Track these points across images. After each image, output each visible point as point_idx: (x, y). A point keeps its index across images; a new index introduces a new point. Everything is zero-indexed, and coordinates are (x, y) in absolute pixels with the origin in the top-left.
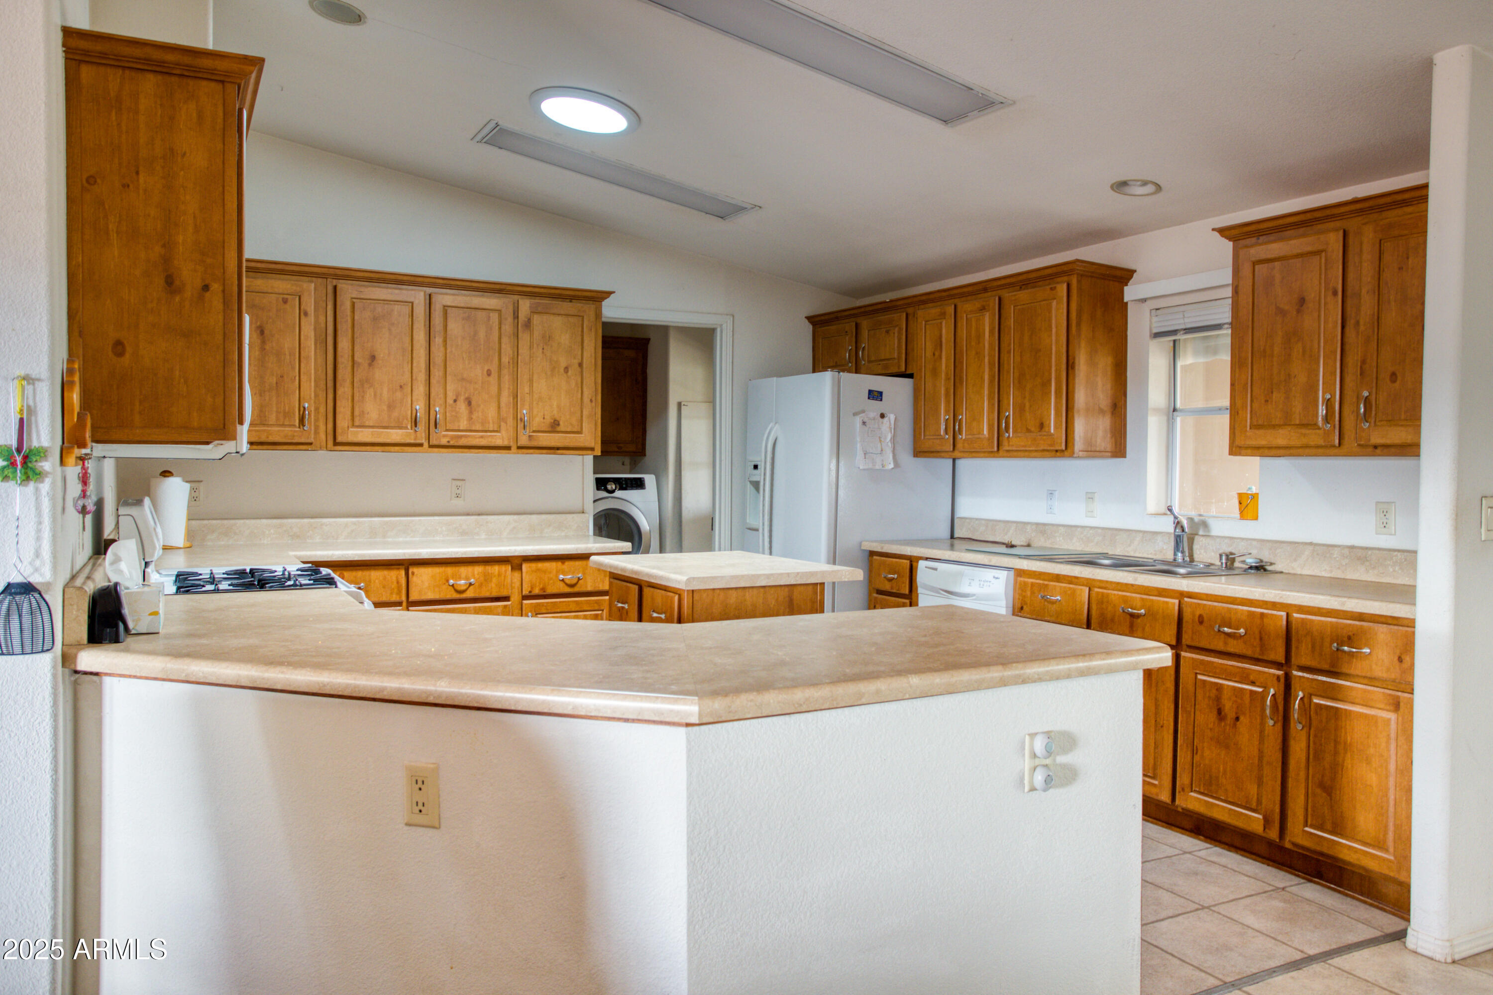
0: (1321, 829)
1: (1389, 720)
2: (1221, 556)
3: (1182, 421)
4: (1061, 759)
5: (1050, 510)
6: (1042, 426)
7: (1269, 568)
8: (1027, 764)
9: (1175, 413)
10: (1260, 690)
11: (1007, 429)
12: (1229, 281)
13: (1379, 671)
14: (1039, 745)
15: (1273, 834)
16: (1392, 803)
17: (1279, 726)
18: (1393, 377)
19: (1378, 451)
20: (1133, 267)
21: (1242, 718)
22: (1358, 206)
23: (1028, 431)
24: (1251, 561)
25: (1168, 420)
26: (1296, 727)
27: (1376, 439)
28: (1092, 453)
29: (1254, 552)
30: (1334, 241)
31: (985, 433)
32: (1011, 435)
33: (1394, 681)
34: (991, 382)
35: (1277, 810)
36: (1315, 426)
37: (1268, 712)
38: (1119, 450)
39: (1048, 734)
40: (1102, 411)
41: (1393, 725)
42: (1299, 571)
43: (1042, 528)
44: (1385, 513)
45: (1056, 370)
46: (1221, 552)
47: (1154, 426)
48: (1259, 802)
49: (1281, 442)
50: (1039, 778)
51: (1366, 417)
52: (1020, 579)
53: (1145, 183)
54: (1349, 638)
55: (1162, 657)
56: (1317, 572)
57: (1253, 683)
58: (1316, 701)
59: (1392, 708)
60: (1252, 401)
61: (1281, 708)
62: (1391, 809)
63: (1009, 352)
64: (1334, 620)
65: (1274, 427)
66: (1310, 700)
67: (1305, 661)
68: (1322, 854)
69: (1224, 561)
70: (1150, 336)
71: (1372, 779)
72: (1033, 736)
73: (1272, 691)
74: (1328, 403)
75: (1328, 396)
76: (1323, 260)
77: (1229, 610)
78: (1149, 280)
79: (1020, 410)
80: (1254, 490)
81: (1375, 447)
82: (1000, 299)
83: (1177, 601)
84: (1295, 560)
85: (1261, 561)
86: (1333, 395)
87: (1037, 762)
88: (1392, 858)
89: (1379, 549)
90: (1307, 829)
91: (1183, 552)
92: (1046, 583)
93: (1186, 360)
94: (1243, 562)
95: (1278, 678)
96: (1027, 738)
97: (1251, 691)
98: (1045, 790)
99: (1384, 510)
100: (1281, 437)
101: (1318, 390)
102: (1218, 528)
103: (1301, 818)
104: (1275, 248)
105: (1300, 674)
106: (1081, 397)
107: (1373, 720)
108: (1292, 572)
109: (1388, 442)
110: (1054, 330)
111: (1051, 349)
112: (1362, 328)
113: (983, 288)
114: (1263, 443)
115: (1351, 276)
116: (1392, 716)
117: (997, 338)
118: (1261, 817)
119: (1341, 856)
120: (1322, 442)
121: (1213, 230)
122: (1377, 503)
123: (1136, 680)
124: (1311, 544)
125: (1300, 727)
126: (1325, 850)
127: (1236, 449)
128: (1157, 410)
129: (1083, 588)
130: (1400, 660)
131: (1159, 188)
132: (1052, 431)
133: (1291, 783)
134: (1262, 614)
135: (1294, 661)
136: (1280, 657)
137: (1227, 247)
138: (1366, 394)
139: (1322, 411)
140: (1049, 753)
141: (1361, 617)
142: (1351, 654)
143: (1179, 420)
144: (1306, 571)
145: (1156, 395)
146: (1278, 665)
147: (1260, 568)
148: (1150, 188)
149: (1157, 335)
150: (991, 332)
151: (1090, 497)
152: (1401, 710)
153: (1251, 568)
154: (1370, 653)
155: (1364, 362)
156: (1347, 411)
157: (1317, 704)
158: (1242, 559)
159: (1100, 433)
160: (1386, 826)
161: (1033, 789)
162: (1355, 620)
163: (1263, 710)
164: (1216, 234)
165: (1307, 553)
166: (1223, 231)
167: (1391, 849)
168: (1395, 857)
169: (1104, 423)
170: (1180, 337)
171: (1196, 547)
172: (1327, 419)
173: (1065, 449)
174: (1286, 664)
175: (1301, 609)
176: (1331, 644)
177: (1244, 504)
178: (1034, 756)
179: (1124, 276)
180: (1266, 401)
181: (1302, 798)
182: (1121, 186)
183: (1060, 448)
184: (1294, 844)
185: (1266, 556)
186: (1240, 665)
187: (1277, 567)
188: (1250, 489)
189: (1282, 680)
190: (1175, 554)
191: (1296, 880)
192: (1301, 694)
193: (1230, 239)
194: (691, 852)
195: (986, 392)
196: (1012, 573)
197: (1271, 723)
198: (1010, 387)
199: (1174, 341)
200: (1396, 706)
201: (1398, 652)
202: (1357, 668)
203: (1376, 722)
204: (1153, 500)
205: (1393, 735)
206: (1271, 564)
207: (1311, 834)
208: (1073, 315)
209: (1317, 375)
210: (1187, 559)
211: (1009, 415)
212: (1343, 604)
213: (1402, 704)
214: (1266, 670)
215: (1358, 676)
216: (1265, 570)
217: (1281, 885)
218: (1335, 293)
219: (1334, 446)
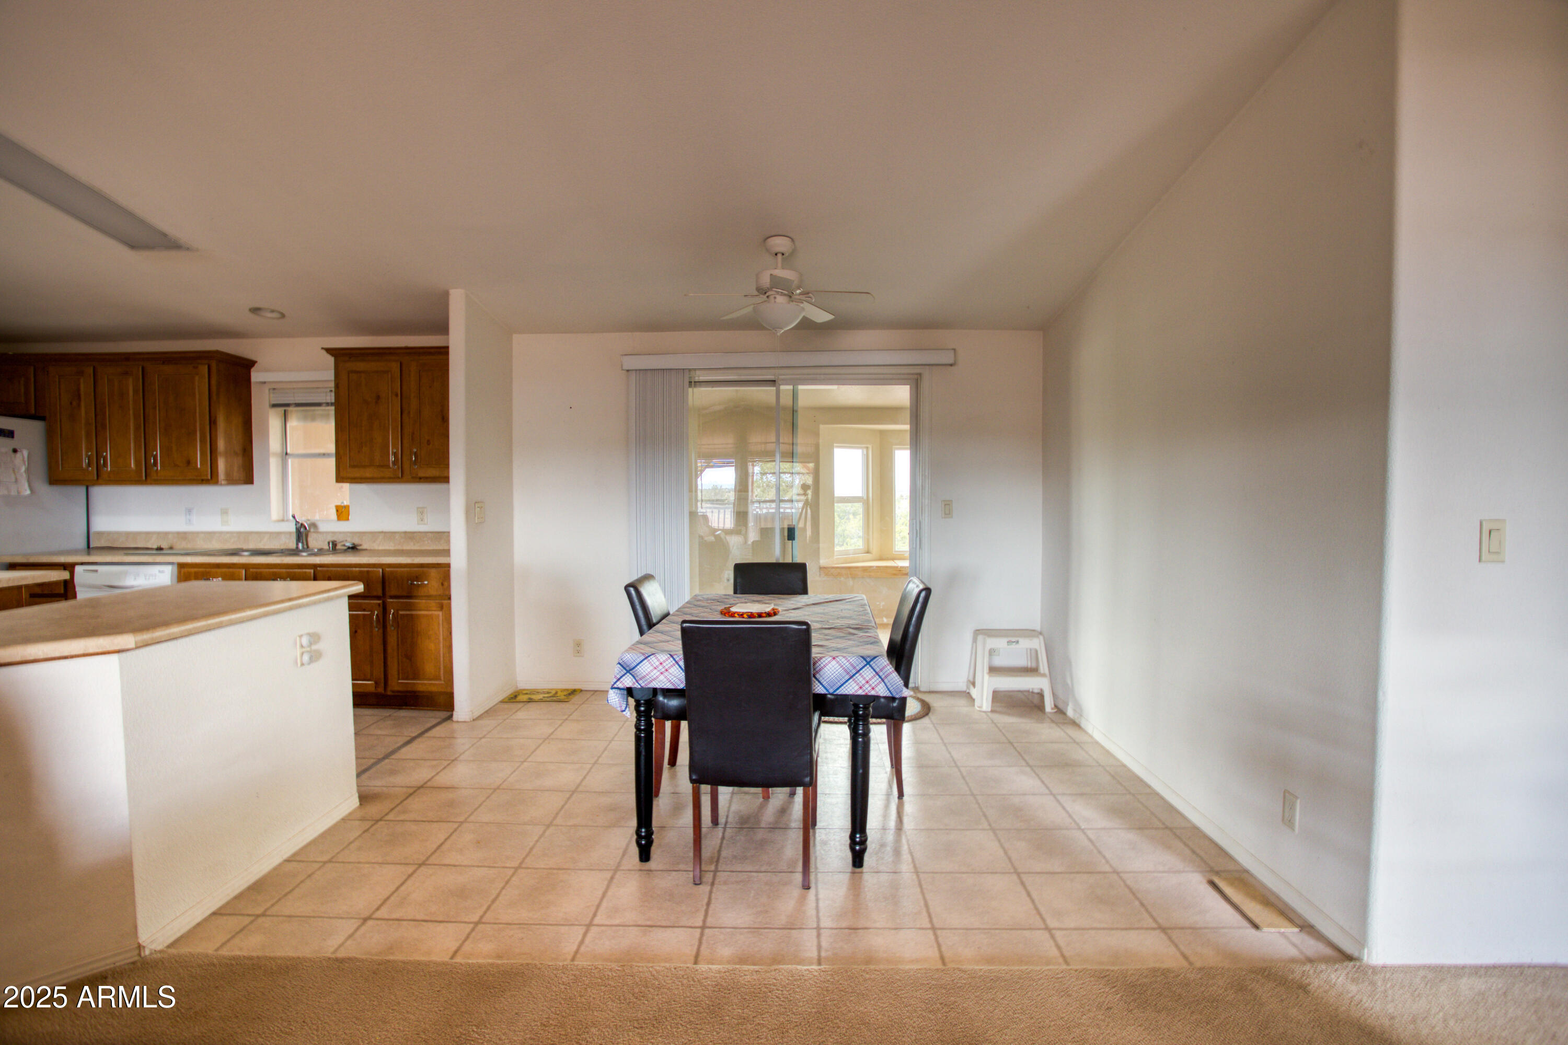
0: (407, 679)
1: (439, 615)
2: (329, 543)
3: (292, 461)
4: (314, 647)
5: (189, 522)
6: (189, 463)
7: (358, 548)
8: (299, 651)
9: (287, 457)
10: (369, 613)
11: (155, 464)
12: (333, 378)
13: (433, 592)
14: (305, 641)
15: (381, 690)
16: (442, 655)
17: (381, 631)
18: (429, 442)
19: (422, 480)
20: (254, 359)
21: (359, 631)
22: (408, 351)
23: (176, 465)
24: (348, 544)
25: (283, 460)
26: (391, 630)
27: (421, 474)
28: (231, 481)
29: (349, 539)
30: (395, 367)
31: (133, 466)
32: (159, 468)
33: (440, 595)
34: (137, 429)
35: (382, 676)
36: (388, 466)
37: (375, 624)
38: (248, 479)
39: (309, 634)
40: (236, 454)
41: (441, 618)
42: (376, 548)
43: (183, 535)
44: (422, 513)
45: (200, 424)
46: (328, 541)
47: (274, 464)
48: (372, 675)
49: (368, 475)
50: (306, 658)
51: (415, 462)
52: (183, 570)
53: (273, 311)
54: (417, 577)
55: (359, 588)
56: (387, 548)
57: (364, 610)
58: (401, 613)
59: (439, 609)
60: (350, 451)
61: (381, 621)
62: (442, 659)
63: (155, 408)
64: (408, 569)
65: (364, 467)
66: (398, 613)
67: (393, 593)
68: (407, 692)
69: (331, 546)
70: (270, 406)
71: (432, 646)
72: (301, 636)
73: (376, 612)
74: (395, 454)
75: (395, 451)
76: (390, 376)
77: (347, 571)
78: (267, 370)
79: (166, 451)
80: (345, 503)
81: (420, 478)
82: (143, 368)
83: (312, 571)
84: (374, 542)
85: (354, 544)
86: (398, 450)
87: (304, 650)
88: (443, 682)
89: (419, 532)
90: (400, 681)
91: (303, 543)
92: (208, 570)
93: (292, 423)
94: (344, 545)
95: (379, 605)
96: (298, 638)
97: (364, 615)
98: (309, 664)
99: (421, 512)
100: (368, 473)
101: (389, 447)
102: (323, 528)
103: (396, 676)
104: (361, 366)
105: (391, 600)
106: (221, 444)
107: (431, 616)
108: (372, 548)
109: (428, 476)
110: (197, 396)
111: (195, 410)
112: (412, 416)
113: (127, 358)
114: (358, 475)
115: (404, 387)
116: (440, 613)
117: (141, 396)
118: (373, 682)
119: (418, 689)
120: (392, 476)
121: (322, 348)
122: (418, 508)
123: (345, 602)
124: (382, 532)
125: (393, 628)
126: (409, 689)
127: (340, 478)
128: (275, 454)
129: (241, 570)
130: (442, 584)
131: (283, 316)
132: (199, 466)
133: (389, 659)
134: (368, 572)
135: (388, 594)
136: (380, 593)
137: (331, 360)
138: (415, 450)
139: (392, 458)
140: (311, 644)
141: (422, 566)
142: (418, 586)
143: (290, 461)
144: (380, 548)
145: (274, 443)
146: (378, 598)
147: (354, 548)
148: (275, 315)
149: (274, 406)
150: (136, 392)
151: (224, 512)
152: (444, 609)
153: (349, 548)
154: (428, 584)
155: (413, 433)
156: (405, 458)
157: (401, 615)
158: (343, 543)
159: (236, 469)
160: (440, 668)
161: (302, 664)
162: (419, 567)
163: (372, 623)
164: (324, 352)
165: (381, 537)
166: (329, 351)
167: (442, 678)
168: (444, 681)
169: (238, 461)
170: (290, 409)
171: (310, 539)
172: (394, 463)
173: (211, 478)
174: (383, 597)
175: (390, 565)
176: (408, 582)
177: (340, 511)
178: (302, 646)
179: (248, 364)
180: (359, 452)
181: (396, 664)
182: (255, 310)
183: (205, 478)
184: (393, 692)
185: (357, 541)
186: (356, 601)
187: (364, 547)
188: (343, 503)
189: (381, 605)
190: (297, 544)
191: (393, 711)
192: (392, 611)
193: (332, 355)
194: (126, 728)
195: (132, 436)
196: (176, 567)
197: (377, 629)
198: (156, 433)
199: (285, 411)
200: (441, 607)
201: (441, 581)
202: (422, 592)
203: (432, 618)
204: (275, 514)
205: (441, 622)
206: (361, 545)
207: (402, 683)
208: (214, 388)
209: (389, 438)
210: (305, 546)
211: (157, 454)
212: (413, 560)
213: (444, 606)
214: (372, 601)
215: (422, 596)
216: (357, 549)
217: (388, 715)
218: (397, 395)
219: (399, 478)
